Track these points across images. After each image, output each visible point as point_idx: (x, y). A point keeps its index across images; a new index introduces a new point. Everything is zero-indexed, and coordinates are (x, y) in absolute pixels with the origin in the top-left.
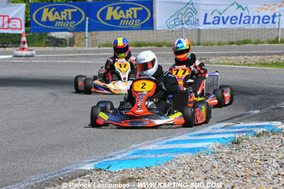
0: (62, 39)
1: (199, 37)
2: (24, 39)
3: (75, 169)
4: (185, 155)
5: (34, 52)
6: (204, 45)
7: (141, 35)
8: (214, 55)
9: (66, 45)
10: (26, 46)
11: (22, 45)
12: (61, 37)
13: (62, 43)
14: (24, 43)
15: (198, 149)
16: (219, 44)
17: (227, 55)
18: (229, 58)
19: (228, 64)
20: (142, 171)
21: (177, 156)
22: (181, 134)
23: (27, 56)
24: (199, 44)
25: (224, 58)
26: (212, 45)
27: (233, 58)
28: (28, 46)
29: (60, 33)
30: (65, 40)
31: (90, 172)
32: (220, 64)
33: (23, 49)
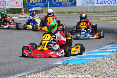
0: (38, 10)
1: (95, 9)
2: (23, 10)
3: (54, 64)
4: (98, 58)
5: (27, 16)
6: (97, 12)
7: (70, 8)
8: (101, 17)
9: (39, 13)
10: (24, 13)
11: (22, 13)
12: (37, 9)
13: (38, 12)
14: (23, 12)
15: (103, 56)
16: (103, 12)
17: (107, 17)
18: (108, 18)
19: (108, 20)
20: (82, 65)
21: (95, 58)
22: (95, 49)
23: (24, 18)
24: (95, 12)
25: (106, 18)
26: (100, 13)
27: (109, 18)
28: (25, 13)
29: (37, 8)
30: (39, 11)
31: (60, 65)
32: (104, 20)
33: (23, 14)
